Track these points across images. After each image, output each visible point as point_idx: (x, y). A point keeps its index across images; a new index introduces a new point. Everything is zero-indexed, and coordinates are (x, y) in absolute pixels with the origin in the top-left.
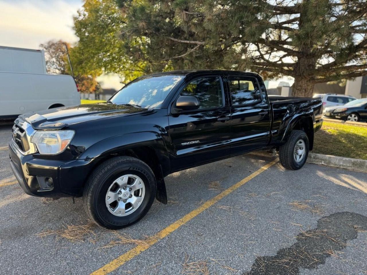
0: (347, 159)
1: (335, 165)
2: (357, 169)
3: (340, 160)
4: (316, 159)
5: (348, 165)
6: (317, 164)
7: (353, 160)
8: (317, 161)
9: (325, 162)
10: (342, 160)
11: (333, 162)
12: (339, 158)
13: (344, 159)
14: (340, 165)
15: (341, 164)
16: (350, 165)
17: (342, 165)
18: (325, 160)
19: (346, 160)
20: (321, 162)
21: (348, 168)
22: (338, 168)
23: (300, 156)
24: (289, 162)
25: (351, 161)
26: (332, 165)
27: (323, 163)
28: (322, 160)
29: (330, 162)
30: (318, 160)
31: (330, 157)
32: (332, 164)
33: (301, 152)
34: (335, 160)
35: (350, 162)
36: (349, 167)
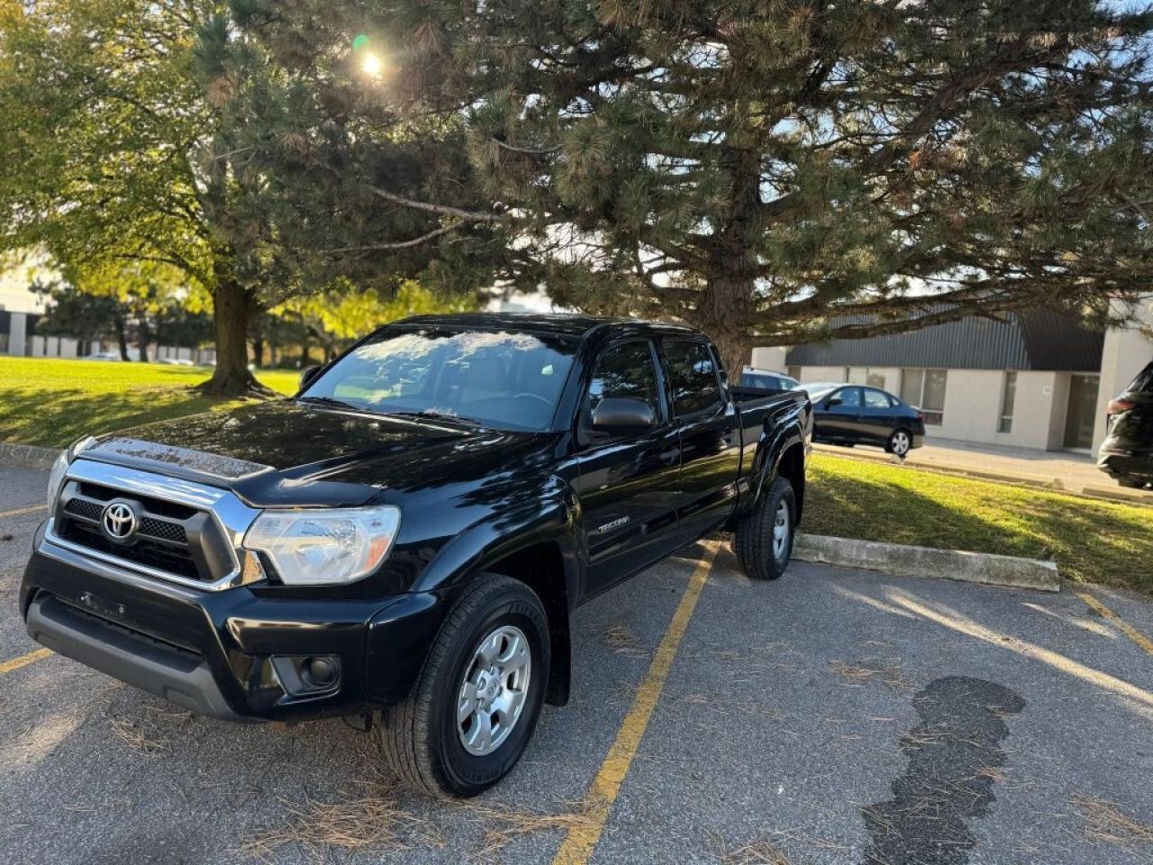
0: (876, 545)
1: (851, 561)
2: (900, 570)
3: (859, 548)
4: (805, 547)
5: (880, 560)
6: (807, 562)
7: (889, 547)
8: (808, 554)
9: (825, 556)
10: (863, 547)
11: (843, 553)
12: (857, 542)
13: (870, 545)
14: (862, 562)
15: (864, 557)
16: (885, 560)
17: (867, 562)
18: (824, 550)
19: (873, 548)
20: (817, 555)
21: (881, 568)
22: (856, 568)
23: (780, 542)
24: (763, 560)
25: (885, 549)
26: (843, 563)
27: (821, 558)
28: (818, 549)
29: (836, 556)
30: (808, 550)
31: (838, 542)
32: (843, 559)
33: (780, 531)
34: (852, 549)
35: (882, 552)
36: (882, 564)
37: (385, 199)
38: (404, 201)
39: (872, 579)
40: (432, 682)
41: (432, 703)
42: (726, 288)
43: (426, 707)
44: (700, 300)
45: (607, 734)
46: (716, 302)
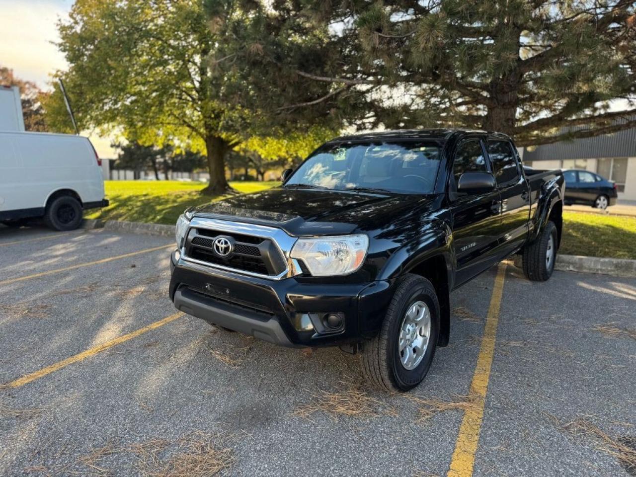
0: (607, 260)
1: (590, 269)
2: (622, 274)
3: (596, 262)
4: (561, 262)
5: (609, 269)
6: (563, 271)
7: (615, 261)
8: (563, 266)
9: (574, 267)
10: (598, 261)
11: (586, 265)
12: (594, 259)
13: (602, 260)
14: (597, 270)
15: (599, 267)
16: (613, 268)
17: (601, 270)
18: (573, 264)
19: (604, 262)
20: (569, 267)
21: (610, 273)
22: (594, 274)
23: (548, 259)
24: (540, 269)
25: (613, 262)
26: (585, 271)
27: (571, 268)
28: (569, 263)
29: (581, 267)
30: (563, 264)
31: (582, 259)
32: (585, 268)
33: (549, 253)
34: (589, 262)
35: (611, 264)
36: (611, 271)
37: (303, 77)
38: (314, 77)
39: (604, 279)
40: (387, 329)
41: (388, 340)
42: (500, 113)
43: (385, 342)
44: (483, 121)
45: (471, 362)
46: (494, 122)
